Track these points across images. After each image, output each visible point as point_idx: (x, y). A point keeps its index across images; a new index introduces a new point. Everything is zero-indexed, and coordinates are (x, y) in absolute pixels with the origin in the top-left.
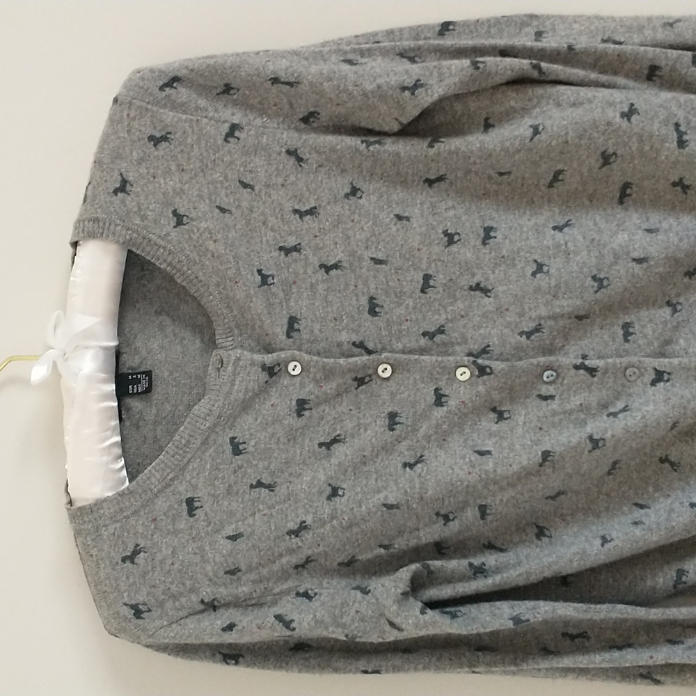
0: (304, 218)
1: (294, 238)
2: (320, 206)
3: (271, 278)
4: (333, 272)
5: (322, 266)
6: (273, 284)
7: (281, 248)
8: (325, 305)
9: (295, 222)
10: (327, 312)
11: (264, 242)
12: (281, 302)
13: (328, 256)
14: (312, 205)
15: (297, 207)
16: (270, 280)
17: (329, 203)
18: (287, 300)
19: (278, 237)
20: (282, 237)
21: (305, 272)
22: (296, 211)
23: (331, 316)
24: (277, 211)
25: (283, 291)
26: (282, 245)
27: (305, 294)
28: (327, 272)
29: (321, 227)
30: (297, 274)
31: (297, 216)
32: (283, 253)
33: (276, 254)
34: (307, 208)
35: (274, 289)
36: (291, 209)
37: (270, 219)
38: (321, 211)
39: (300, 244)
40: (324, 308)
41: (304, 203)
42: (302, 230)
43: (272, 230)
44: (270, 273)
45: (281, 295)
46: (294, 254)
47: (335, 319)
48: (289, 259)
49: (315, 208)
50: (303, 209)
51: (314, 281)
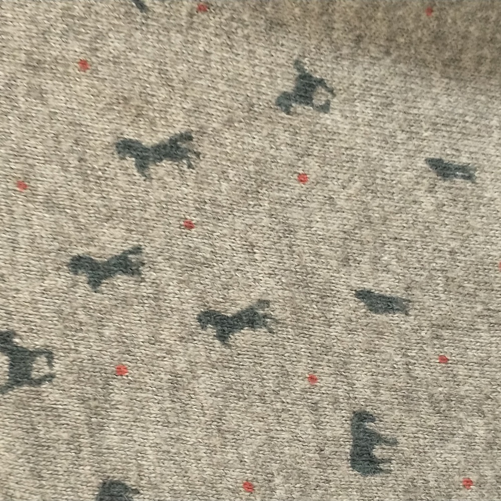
0: (152, 168)
1: (119, 233)
2: (202, 131)
3: (42, 360)
4: (243, 337)
5: (208, 318)
6: (51, 376)
7: (78, 264)
8: (216, 441)
9: (122, 180)
10: (226, 465)
11: (23, 244)
12: (75, 437)
13: (226, 287)
14: (179, 129)
15: (130, 134)
16: (40, 367)
17: (229, 123)
18: (96, 429)
19: (69, 228)
20: (80, 229)
21: (154, 340)
22: (126, 147)
23: (236, 475)
24: (66, 145)
25: (83, 400)
26: (80, 251)
27: (155, 409)
28: (223, 337)
29: (207, 195)
30: (126, 345)
31: (130, 162)
32: (83, 278)
33: (60, 280)
34: (162, 136)
35: (51, 394)
36: (110, 139)
37: (40, 168)
38: (205, 146)
39: (137, 250)
40: (212, 451)
41: (152, 123)
42: (144, 207)
43: (50, 204)
44: (39, 343)
45: (76, 412)
46: (121, 280)
47: (249, 487)
48: (102, 298)
49: (187, 137)
50: (148, 141)
51: (182, 366)
